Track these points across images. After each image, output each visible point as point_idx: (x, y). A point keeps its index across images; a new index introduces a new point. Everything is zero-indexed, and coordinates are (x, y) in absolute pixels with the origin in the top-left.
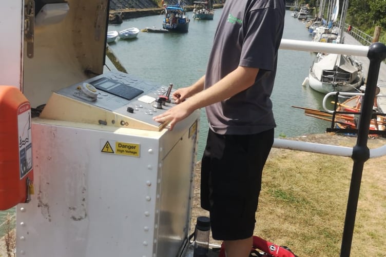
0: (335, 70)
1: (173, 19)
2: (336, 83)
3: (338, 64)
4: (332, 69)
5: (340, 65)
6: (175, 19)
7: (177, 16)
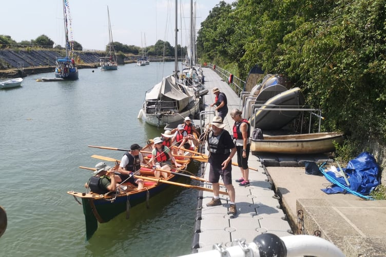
0: (159, 99)
1: (64, 69)
2: (159, 114)
3: (163, 92)
4: (157, 98)
5: (165, 92)
6: (66, 69)
7: (67, 66)
